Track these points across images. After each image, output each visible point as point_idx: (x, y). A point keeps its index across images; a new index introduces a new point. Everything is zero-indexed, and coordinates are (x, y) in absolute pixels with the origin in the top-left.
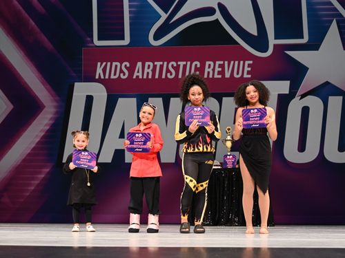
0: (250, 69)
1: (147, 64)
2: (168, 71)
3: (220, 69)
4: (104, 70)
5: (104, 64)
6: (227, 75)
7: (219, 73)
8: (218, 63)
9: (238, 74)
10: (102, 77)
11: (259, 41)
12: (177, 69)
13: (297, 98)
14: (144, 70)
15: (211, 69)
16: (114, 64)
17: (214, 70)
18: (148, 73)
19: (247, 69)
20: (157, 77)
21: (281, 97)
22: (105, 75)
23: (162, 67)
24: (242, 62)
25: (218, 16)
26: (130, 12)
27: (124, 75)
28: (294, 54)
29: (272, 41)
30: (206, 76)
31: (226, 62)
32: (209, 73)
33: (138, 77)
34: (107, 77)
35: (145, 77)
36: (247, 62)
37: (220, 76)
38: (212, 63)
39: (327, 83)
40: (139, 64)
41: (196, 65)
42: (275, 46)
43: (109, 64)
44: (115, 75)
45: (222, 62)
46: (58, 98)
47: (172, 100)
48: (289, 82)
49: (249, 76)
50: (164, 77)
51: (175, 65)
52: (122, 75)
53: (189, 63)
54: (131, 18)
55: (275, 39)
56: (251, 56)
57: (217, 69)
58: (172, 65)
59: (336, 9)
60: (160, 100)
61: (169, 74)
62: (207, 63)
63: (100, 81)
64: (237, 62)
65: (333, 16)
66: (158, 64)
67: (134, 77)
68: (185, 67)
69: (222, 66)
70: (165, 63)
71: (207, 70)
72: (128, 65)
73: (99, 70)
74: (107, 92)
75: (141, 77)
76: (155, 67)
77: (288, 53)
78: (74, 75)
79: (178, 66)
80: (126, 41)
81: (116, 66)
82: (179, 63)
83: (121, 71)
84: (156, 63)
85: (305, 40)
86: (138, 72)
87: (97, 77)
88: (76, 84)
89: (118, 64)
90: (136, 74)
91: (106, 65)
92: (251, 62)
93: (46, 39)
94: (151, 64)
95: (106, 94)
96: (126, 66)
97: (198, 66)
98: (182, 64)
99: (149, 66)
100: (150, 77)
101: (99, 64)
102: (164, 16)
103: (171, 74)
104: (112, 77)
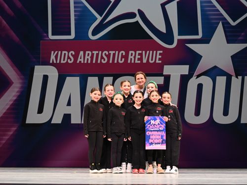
0: (160, 57)
1: (87, 52)
2: (102, 58)
3: (139, 57)
4: (56, 57)
5: (56, 52)
6: (145, 61)
7: (139, 59)
8: (138, 52)
9: (152, 60)
10: (55, 62)
11: (167, 37)
12: (108, 56)
13: (194, 78)
14: (85, 57)
15: (133, 57)
16: (63, 52)
17: (135, 57)
18: (88, 59)
19: (158, 57)
20: (94, 62)
21: (183, 77)
22: (56, 61)
23: (97, 55)
24: (155, 52)
25: (138, 18)
26: (75, 15)
27: (71, 60)
28: (192, 46)
29: (177, 37)
30: (129, 62)
31: (144, 52)
32: (131, 59)
33: (80, 62)
34: (58, 62)
35: (86, 62)
36: (158, 52)
37: (139, 62)
38: (133, 52)
39: (215, 67)
40: (82, 53)
41: (122, 54)
42: (179, 40)
43: (60, 52)
44: (64, 60)
45: (141, 52)
46: (22, 77)
47: (105, 78)
48: (188, 66)
49: (160, 62)
50: (99, 62)
51: (107, 53)
52: (69, 60)
53: (117, 52)
54: (75, 20)
55: (179, 35)
56: (161, 48)
57: (137, 57)
58: (105, 54)
59: (221, 15)
60: (97, 78)
61: (103, 60)
62: (130, 52)
63: (53, 64)
64: (151, 52)
65: (220, 19)
66: (95, 53)
67: (78, 62)
68: (114, 55)
69: (141, 55)
70: (100, 52)
71: (130, 57)
72: (74, 53)
73: (53, 57)
74: (58, 73)
75: (82, 62)
76: (93, 55)
77: (188, 45)
78: (35, 60)
79: (110, 54)
80: (72, 36)
81: (65, 54)
82: (110, 52)
83: (69, 58)
84: (93, 52)
85: (200, 36)
86: (81, 58)
87: (51, 62)
88: (36, 66)
89: (66, 52)
90: (79, 60)
91: (58, 53)
92: (161, 52)
93: (14, 34)
94: (90, 53)
95: (58, 74)
96: (72, 54)
97: (124, 54)
98: (112, 52)
99: (88, 54)
100: (89, 62)
101: (53, 52)
102: (99, 19)
103: (104, 60)
104: (62, 62)
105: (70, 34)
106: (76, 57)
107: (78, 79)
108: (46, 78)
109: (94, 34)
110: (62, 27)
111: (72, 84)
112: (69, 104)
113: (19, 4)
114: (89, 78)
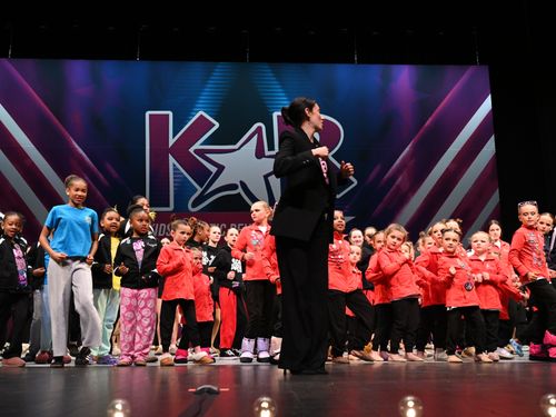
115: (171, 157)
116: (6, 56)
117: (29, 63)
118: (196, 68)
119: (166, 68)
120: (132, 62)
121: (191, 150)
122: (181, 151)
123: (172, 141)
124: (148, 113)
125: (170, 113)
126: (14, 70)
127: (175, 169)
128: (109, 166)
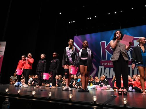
105: (106, 59)
106: (108, 64)
107: (108, 68)
108: (102, 68)
109: (111, 59)
110: (104, 58)
111: (107, 69)
112: (107, 74)
113: (96, 54)
114: (111, 68)
115: (106, 50)
116: (76, 36)
117: (80, 36)
118: (110, 32)
119: (104, 33)
120: (97, 33)
121: (110, 48)
122: (108, 48)
123: (106, 47)
124: (101, 42)
125: (105, 41)
126: (77, 38)
127: (107, 52)
128: (94, 53)
